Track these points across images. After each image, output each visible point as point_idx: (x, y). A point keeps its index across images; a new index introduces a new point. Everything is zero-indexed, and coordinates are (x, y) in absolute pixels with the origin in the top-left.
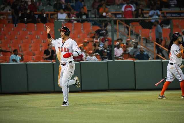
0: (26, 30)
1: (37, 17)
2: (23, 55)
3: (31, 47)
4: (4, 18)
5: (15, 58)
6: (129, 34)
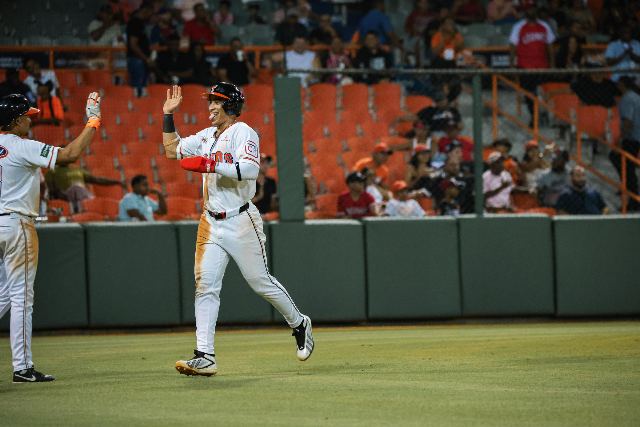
1: (214, 65)
2: (166, 196)
4: (100, 66)
5: (136, 206)
6: (536, 123)
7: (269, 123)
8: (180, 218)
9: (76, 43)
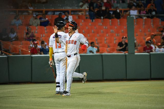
0: (101, 25)
1: (112, 14)
2: (99, 47)
3: (106, 40)
4: (82, 14)
5: (91, 50)
7: (126, 28)
8: (103, 53)
9: (76, 8)
